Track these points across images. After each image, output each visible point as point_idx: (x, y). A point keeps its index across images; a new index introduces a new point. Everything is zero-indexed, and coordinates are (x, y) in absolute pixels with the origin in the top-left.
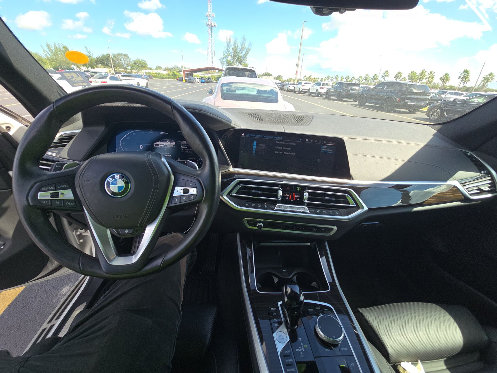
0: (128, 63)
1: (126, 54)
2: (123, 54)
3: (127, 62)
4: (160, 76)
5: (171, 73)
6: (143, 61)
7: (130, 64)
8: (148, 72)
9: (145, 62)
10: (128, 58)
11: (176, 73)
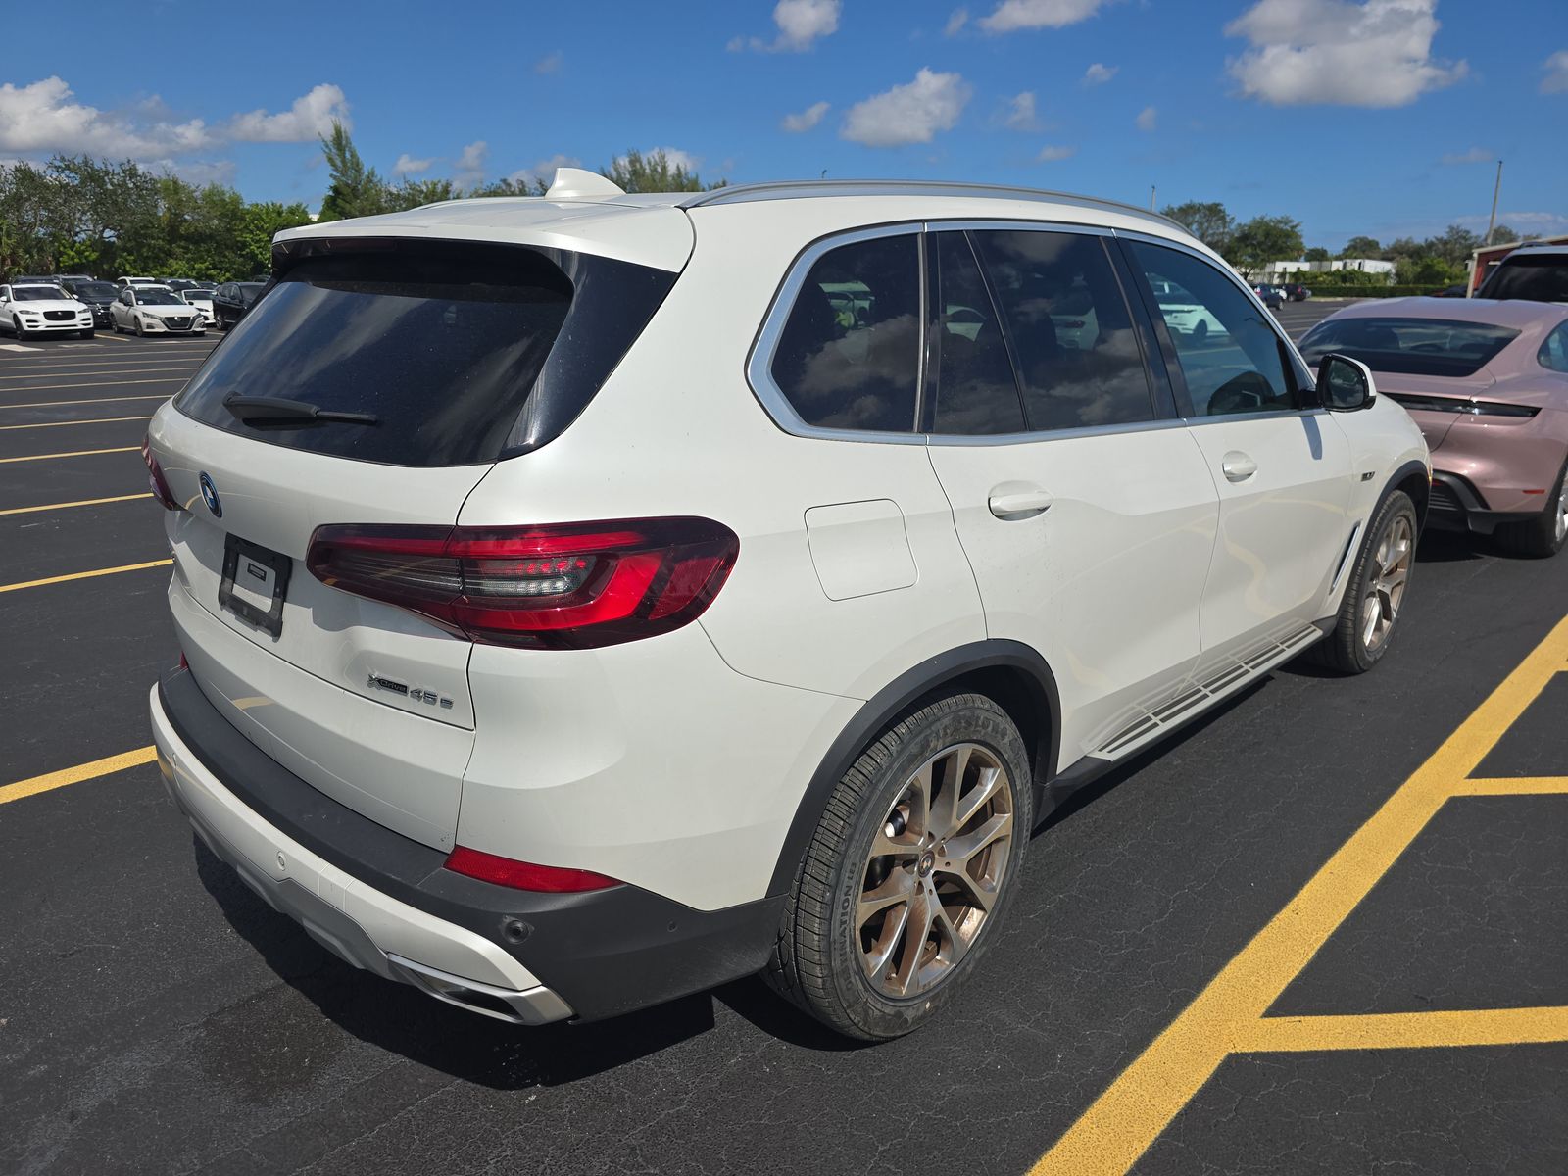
0: (1216, 238)
1: (1218, 205)
2: (1204, 207)
3: (1213, 235)
4: (1348, 285)
5: (1412, 270)
6: (1281, 226)
7: (1222, 240)
8: (1294, 270)
9: (1293, 227)
10: (1223, 218)
11: (1442, 266)
